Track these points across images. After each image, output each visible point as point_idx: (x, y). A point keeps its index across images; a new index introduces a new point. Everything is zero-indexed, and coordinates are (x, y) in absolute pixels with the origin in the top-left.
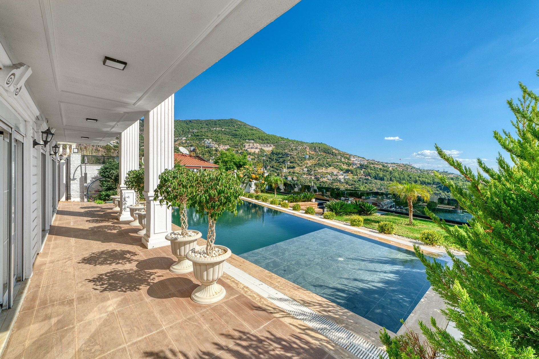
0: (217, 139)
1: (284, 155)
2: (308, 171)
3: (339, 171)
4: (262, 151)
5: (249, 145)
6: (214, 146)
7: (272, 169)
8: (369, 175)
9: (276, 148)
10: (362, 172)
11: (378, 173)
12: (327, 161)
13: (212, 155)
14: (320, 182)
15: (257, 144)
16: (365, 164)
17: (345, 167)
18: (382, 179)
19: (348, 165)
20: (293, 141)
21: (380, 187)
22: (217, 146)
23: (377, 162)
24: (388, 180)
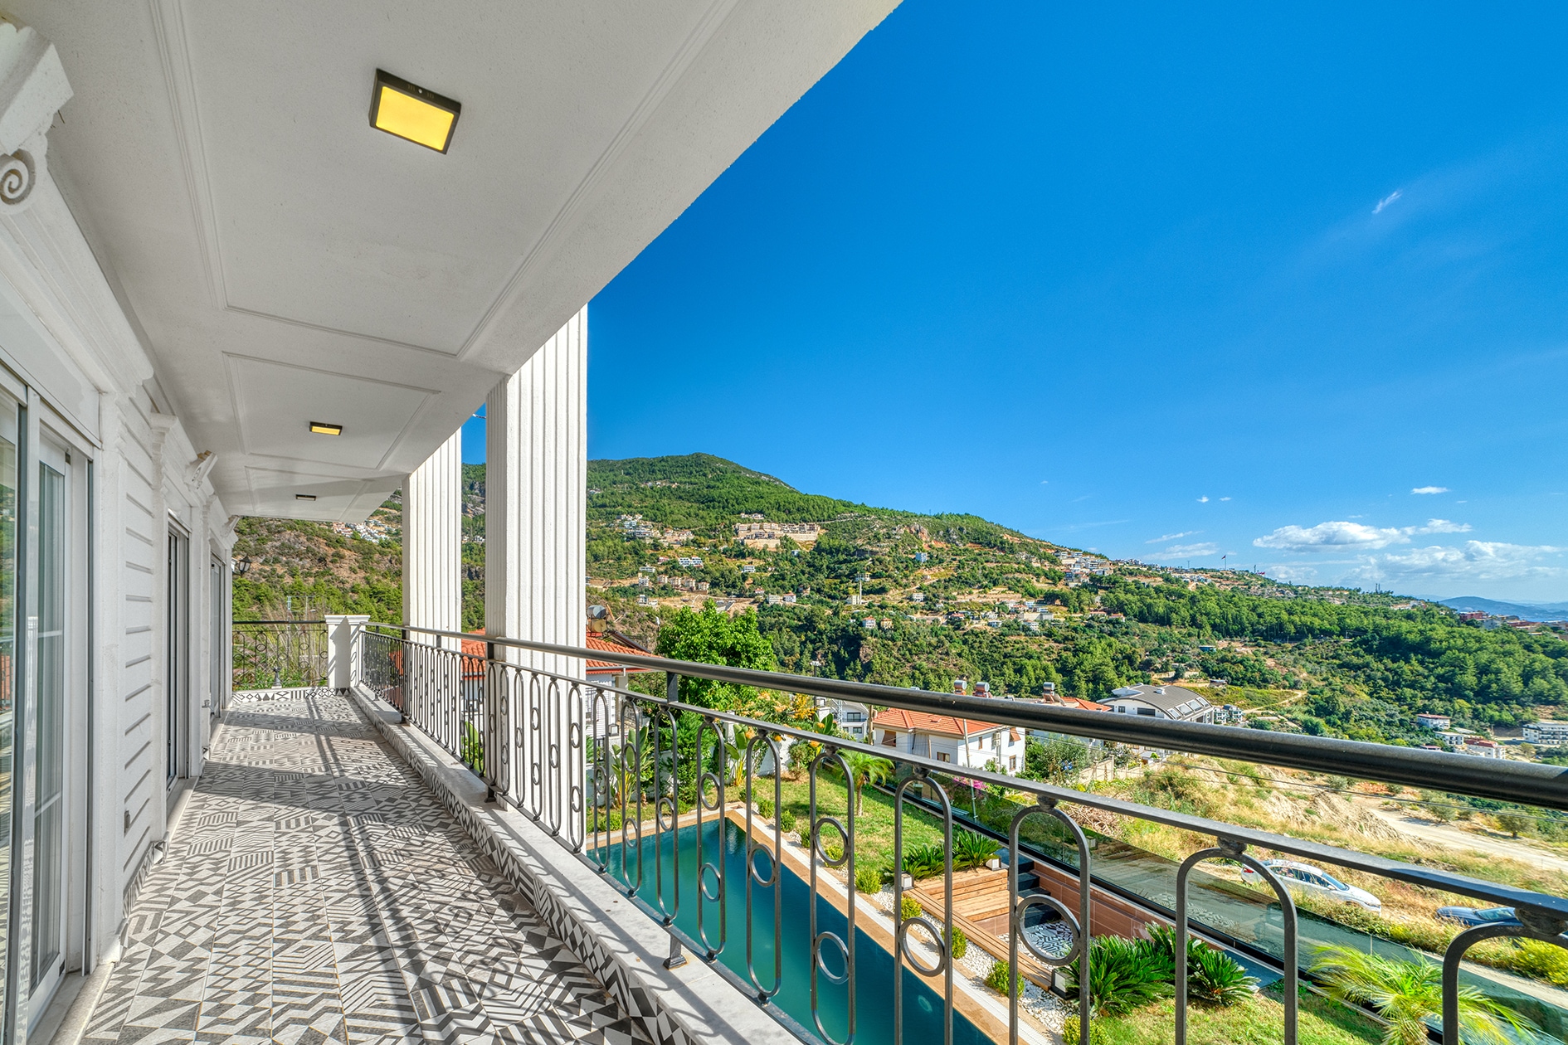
0: (658, 513)
1: (854, 554)
2: (926, 599)
3: (1024, 600)
4: (786, 543)
5: (749, 529)
6: (650, 532)
7: (818, 596)
8: (1121, 607)
9: (830, 536)
10: (1097, 599)
11: (1149, 601)
12: (984, 568)
13: (642, 560)
14: (965, 634)
15: (773, 525)
16: (1106, 574)
17: (1042, 586)
18: (1164, 621)
19: (1053, 579)
20: (879, 513)
21: (1156, 647)
22: (656, 533)
23: (1145, 566)
24: (1183, 624)
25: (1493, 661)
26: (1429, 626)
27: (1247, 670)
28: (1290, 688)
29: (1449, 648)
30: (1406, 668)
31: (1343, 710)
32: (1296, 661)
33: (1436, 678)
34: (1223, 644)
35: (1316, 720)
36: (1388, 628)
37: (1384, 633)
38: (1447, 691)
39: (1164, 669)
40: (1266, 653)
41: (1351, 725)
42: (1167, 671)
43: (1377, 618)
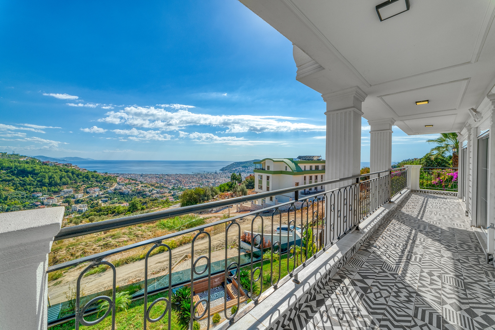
25: (52, 175)
26: (34, 166)
29: (40, 172)
30: (27, 179)
31: (4, 196)
33: (37, 181)
36: (20, 167)
37: (19, 168)
38: (40, 185)
43: (15, 163)
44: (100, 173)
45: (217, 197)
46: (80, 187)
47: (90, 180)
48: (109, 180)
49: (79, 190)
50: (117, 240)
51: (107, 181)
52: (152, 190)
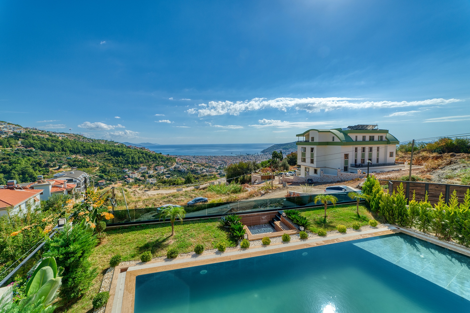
8: (32, 145)
10: (19, 142)
11: (44, 143)
16: (22, 133)
18: (52, 150)
21: (50, 159)
23: (40, 131)
24: (59, 151)
25: (134, 156)
26: (123, 149)
27: (83, 163)
28: (95, 167)
29: (127, 154)
30: (120, 159)
31: (108, 171)
32: (95, 159)
33: (125, 160)
34: (74, 156)
35: (102, 174)
36: (115, 150)
37: (115, 151)
38: (127, 163)
39: (54, 166)
40: (87, 158)
41: (110, 174)
42: (55, 166)
43: (113, 147)
44: (164, 155)
45: (259, 171)
46: (151, 165)
47: (157, 160)
48: (170, 160)
49: (150, 168)
50: (177, 199)
51: (169, 161)
52: (203, 169)
